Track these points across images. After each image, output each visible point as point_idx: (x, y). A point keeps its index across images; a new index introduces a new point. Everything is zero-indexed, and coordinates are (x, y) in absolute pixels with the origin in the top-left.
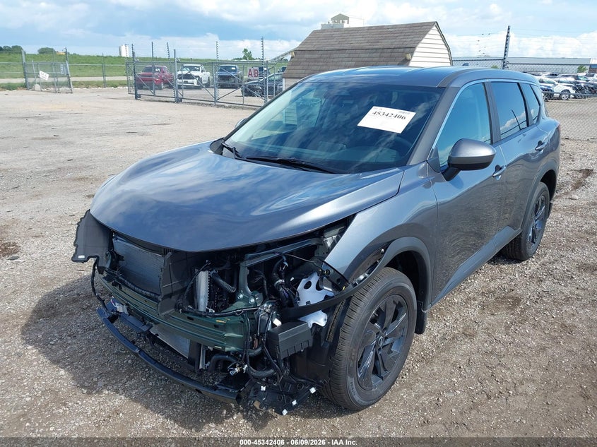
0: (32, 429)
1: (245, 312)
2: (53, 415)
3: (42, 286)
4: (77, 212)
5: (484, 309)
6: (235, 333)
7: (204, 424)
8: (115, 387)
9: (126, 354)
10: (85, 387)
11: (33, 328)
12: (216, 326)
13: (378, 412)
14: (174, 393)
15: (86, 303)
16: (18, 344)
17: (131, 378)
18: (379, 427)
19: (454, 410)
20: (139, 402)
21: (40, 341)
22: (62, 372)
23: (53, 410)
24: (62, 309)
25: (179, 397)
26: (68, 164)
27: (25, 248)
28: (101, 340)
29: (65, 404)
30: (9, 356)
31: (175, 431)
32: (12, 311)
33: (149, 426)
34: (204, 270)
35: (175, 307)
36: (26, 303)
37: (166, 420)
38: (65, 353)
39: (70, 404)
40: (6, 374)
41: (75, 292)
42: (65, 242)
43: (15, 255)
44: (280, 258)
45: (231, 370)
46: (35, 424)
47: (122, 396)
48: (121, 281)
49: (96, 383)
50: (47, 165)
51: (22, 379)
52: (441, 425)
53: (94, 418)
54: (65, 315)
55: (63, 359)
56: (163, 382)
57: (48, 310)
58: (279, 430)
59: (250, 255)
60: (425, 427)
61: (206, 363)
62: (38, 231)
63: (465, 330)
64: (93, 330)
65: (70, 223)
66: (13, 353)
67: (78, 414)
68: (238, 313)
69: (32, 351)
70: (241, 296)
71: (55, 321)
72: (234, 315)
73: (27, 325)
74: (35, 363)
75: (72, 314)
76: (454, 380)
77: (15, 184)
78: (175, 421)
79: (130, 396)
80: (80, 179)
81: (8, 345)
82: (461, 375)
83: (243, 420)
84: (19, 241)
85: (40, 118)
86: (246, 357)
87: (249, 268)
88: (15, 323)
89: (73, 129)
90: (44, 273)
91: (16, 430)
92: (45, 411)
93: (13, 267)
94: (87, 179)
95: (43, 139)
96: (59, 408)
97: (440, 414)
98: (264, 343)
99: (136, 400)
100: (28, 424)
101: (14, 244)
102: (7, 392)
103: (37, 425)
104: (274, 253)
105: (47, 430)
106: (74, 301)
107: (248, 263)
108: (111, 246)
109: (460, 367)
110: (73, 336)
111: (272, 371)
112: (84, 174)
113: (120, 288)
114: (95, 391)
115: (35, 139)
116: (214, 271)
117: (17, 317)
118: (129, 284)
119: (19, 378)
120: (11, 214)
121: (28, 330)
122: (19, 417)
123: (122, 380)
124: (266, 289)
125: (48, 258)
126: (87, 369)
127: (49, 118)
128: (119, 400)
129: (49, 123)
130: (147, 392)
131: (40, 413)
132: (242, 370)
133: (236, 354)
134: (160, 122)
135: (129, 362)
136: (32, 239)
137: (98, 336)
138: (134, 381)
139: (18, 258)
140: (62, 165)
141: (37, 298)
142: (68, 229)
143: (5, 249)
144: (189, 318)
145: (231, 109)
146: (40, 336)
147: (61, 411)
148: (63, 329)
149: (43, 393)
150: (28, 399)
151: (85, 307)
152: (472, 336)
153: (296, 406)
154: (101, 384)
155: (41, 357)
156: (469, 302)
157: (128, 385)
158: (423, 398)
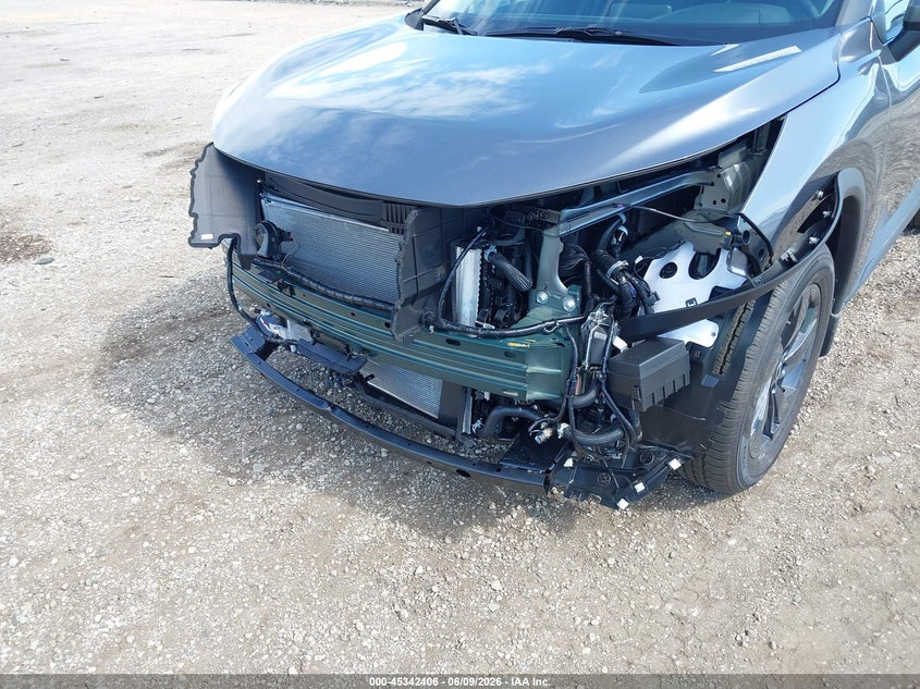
0: (157, 552)
1: (562, 325)
2: (187, 526)
3: (108, 307)
4: (133, 181)
5: (889, 312)
6: (545, 366)
7: (463, 528)
8: (285, 472)
9: (288, 413)
10: (231, 475)
11: (110, 377)
12: (508, 354)
13: (766, 494)
14: (393, 476)
15: (192, 331)
16: (93, 405)
17: (308, 456)
18: (777, 521)
19: (900, 486)
20: (335, 495)
21: (128, 399)
22: (183, 450)
23: (185, 517)
24: (152, 343)
25: (404, 484)
26: (97, 104)
27: (59, 242)
28: (237, 393)
29: (204, 506)
30: (80, 425)
31: (414, 544)
32: (66, 350)
33: (366, 538)
34: (473, 248)
35: (420, 322)
36: (87, 336)
37: (392, 525)
38: (178, 418)
39: (213, 505)
40: (83, 458)
41: (168, 312)
42: (128, 231)
43: (47, 256)
44: (615, 218)
45: (535, 434)
46: (159, 544)
47: (303, 488)
48: (291, 278)
49: (249, 466)
50: (61, 107)
51: (115, 465)
52: (887, 513)
53: (263, 528)
54: (160, 353)
55: (179, 427)
56: (369, 460)
57: (128, 347)
58: (600, 534)
59: (567, 212)
60: (859, 518)
61: (473, 423)
62: (75, 215)
63: (870, 348)
64: (216, 375)
65: (127, 198)
66: (87, 423)
67: (232, 522)
68: (549, 328)
69: (119, 417)
70: (544, 296)
71: (146, 364)
72: (541, 331)
73: (98, 372)
74: (131, 437)
75: (173, 350)
76: (882, 433)
77: (16, 141)
78: (411, 526)
79: (317, 485)
80: (124, 127)
81: (74, 408)
82: (891, 424)
83: (530, 519)
84: (46, 233)
85: (27, 33)
86: (567, 410)
87: (562, 239)
88: (77, 371)
89: (92, 48)
90: (104, 284)
91: (128, 554)
92: (172, 520)
93: (48, 276)
94: (137, 126)
95: (43, 66)
96: (195, 513)
97: (878, 493)
98: (603, 381)
99: (328, 492)
100: (146, 544)
101: (39, 238)
102: (93, 489)
103: (163, 544)
104: (614, 205)
105: (184, 552)
106: (170, 328)
107: (563, 229)
108: (259, 214)
109: (885, 412)
110: (185, 387)
111: (618, 433)
112: (129, 118)
113: (292, 293)
114: (250, 482)
115: (31, 67)
116: (493, 249)
117: (79, 360)
118: (314, 285)
119: (110, 464)
120: (21, 189)
121: (103, 381)
122: (127, 532)
123: (294, 459)
124: (588, 280)
125: (104, 258)
126: (226, 443)
127: (45, 33)
128: (299, 493)
129: (46, 40)
130: (345, 477)
131: (163, 525)
132: (555, 434)
133: (545, 406)
134: (234, 31)
135: (299, 427)
136: (68, 229)
137: (229, 386)
138: (314, 461)
139: (52, 260)
140: (87, 106)
141: (103, 326)
142: (126, 209)
143: (26, 246)
144: (450, 342)
145: (348, 7)
146: (127, 390)
147: (200, 518)
148: (163, 377)
149: (159, 489)
150: (135, 500)
151: (191, 338)
152: (886, 359)
153: (643, 493)
154: (258, 467)
155: (139, 425)
156: (860, 300)
157: (308, 467)
158: (839, 468)
